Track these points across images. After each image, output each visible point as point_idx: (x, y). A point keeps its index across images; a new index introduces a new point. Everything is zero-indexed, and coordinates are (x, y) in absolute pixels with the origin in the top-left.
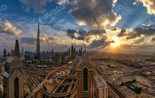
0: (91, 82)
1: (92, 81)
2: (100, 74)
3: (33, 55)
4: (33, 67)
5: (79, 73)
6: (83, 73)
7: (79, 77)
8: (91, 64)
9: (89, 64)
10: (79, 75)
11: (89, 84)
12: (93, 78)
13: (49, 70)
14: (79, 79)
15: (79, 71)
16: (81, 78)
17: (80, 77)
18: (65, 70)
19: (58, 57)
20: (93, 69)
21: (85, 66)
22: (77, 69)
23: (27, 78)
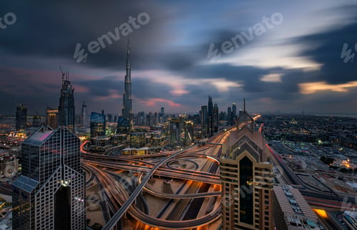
0: (264, 199)
1: (267, 197)
2: (293, 182)
3: (115, 121)
4: (114, 153)
5: (227, 170)
6: (238, 169)
7: (227, 180)
8: (262, 148)
9: (256, 147)
10: (228, 175)
11: (257, 206)
12: (270, 190)
13: (154, 157)
14: (227, 185)
15: (227, 165)
16: (233, 183)
17: (230, 180)
18: (193, 160)
19: (175, 126)
20: (268, 163)
21: (246, 153)
22: (223, 158)
23: (96, 183)
